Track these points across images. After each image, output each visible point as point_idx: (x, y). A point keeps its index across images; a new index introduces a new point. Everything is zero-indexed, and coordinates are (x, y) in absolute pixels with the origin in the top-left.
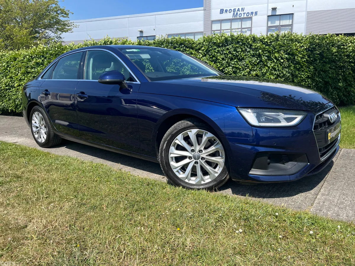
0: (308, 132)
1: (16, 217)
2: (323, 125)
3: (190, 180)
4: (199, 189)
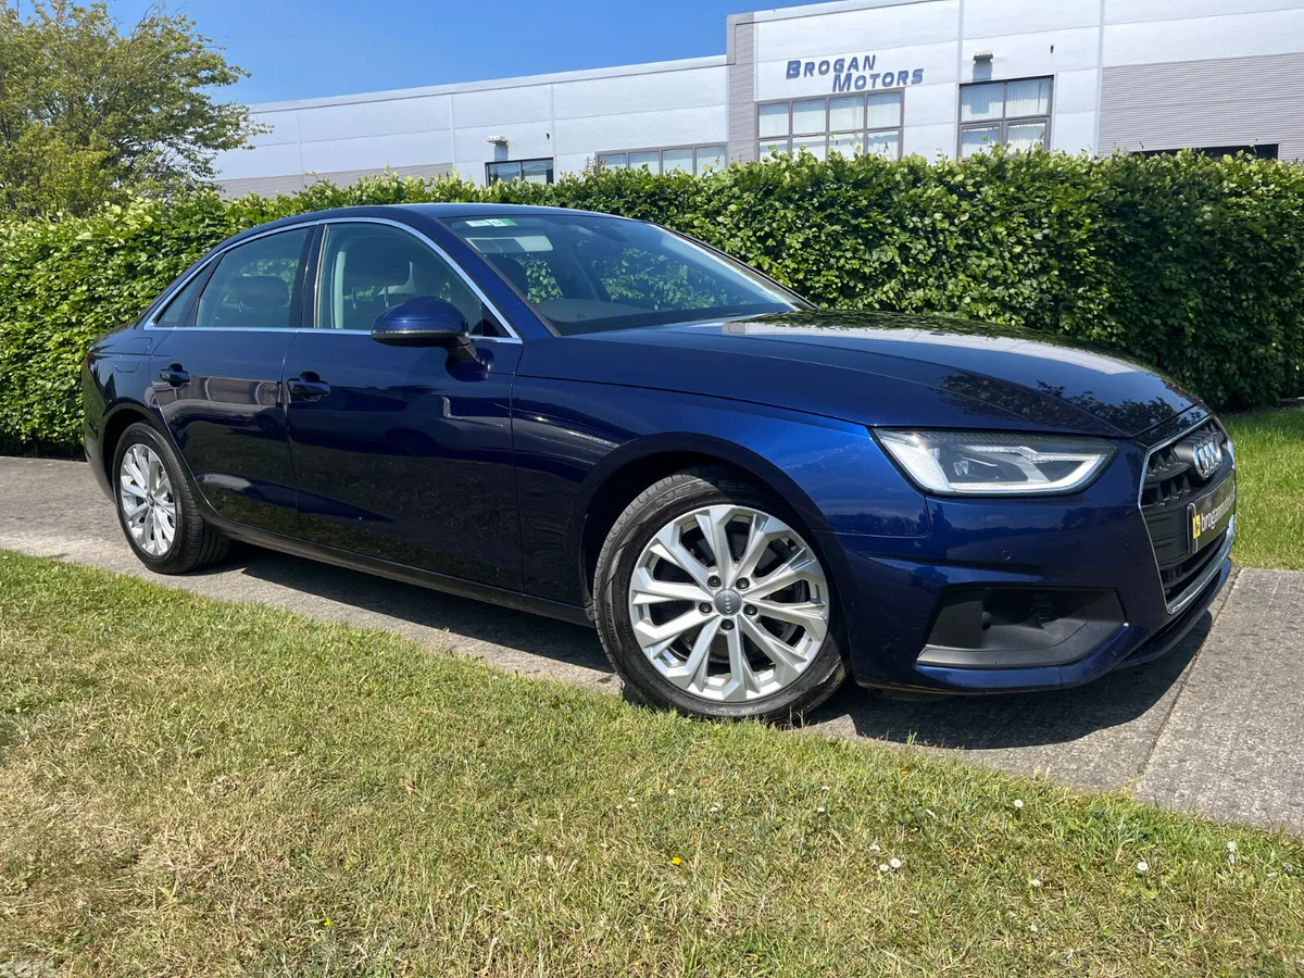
0: (1121, 513)
1: (95, 826)
2: (1174, 487)
3: (705, 685)
4: (736, 720)
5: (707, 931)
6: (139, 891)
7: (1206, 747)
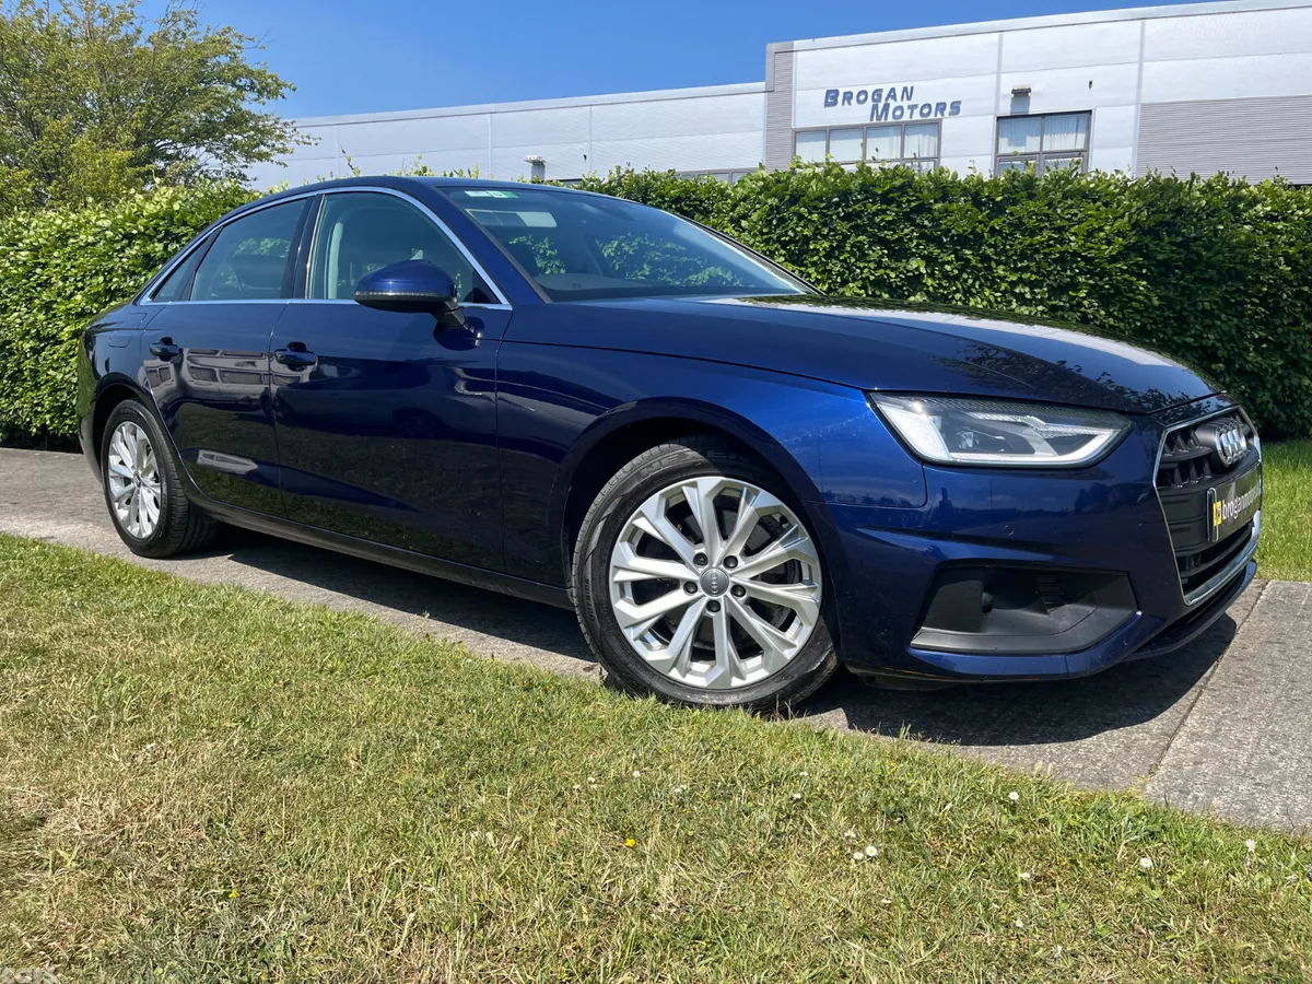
0: (1134, 494)
1: (8, 788)
2: (1193, 471)
3: (689, 670)
4: (719, 708)
5: (653, 915)
6: (37, 853)
7: (1224, 750)
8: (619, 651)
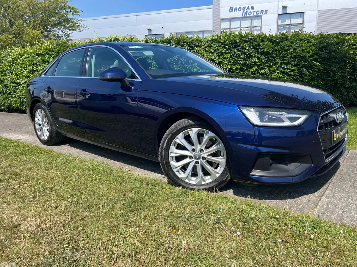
0: (312, 132)
1: (11, 215)
2: (329, 125)
3: (190, 180)
4: (199, 190)
6: (19, 234)
7: (335, 201)
8: (172, 175)
